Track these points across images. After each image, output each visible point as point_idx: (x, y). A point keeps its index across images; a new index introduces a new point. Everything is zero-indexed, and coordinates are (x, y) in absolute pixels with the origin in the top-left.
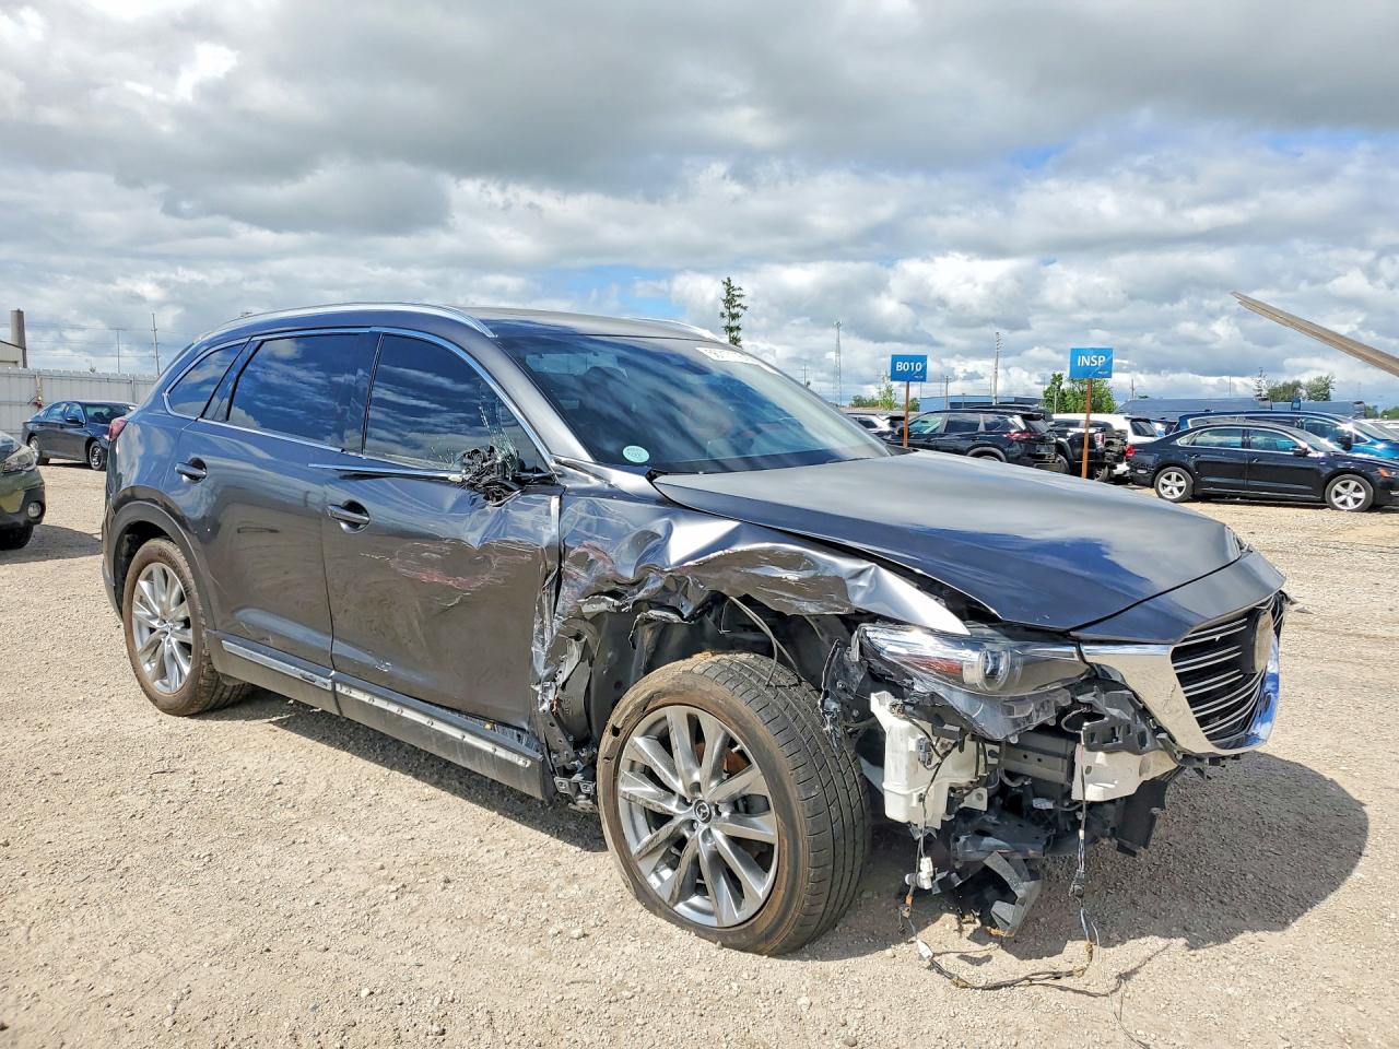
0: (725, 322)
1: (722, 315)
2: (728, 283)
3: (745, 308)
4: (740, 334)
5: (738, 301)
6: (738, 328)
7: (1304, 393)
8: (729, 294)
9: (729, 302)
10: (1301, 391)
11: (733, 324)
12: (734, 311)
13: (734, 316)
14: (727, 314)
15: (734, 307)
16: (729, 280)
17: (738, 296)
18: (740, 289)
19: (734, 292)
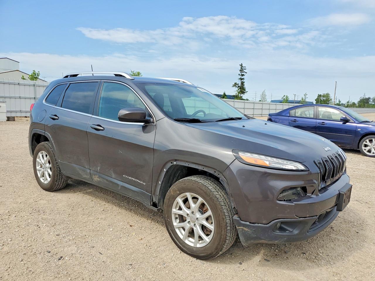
0: (240, 77)
1: (239, 74)
2: (241, 65)
3: (246, 73)
6: (243, 79)
7: (371, 100)
8: (241, 68)
9: (241, 70)
10: (370, 100)
11: (242, 77)
13: (242, 75)
14: (240, 74)
15: (243, 72)
16: (242, 64)
17: (244, 69)
18: (245, 67)
19: (243, 68)
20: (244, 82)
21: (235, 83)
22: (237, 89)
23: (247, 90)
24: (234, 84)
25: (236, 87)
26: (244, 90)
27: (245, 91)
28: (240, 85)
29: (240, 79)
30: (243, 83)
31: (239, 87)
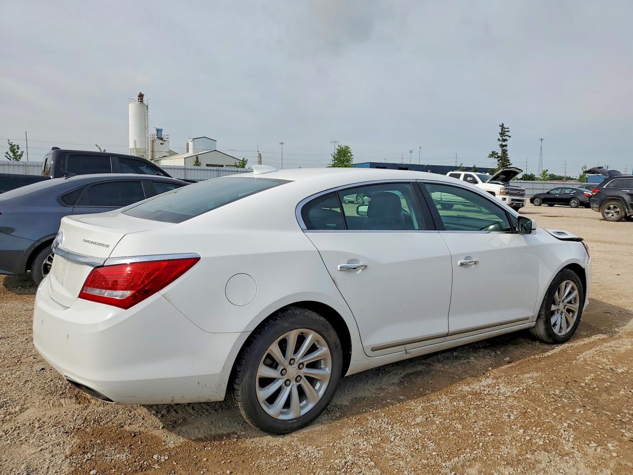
0: (500, 143)
1: (499, 139)
2: (502, 126)
3: (510, 137)
4: (507, 148)
5: (507, 133)
6: (506, 146)
8: (502, 130)
9: (502, 134)
11: (504, 143)
12: (504, 138)
13: (505, 140)
14: (501, 139)
15: (504, 136)
16: (503, 124)
17: (507, 131)
18: (508, 128)
19: (505, 130)
20: (507, 151)
21: (493, 152)
22: (496, 160)
23: (511, 162)
24: (491, 154)
25: (495, 157)
26: (508, 161)
27: (508, 164)
28: (499, 155)
29: (500, 145)
30: (504, 152)
31: (498, 157)
